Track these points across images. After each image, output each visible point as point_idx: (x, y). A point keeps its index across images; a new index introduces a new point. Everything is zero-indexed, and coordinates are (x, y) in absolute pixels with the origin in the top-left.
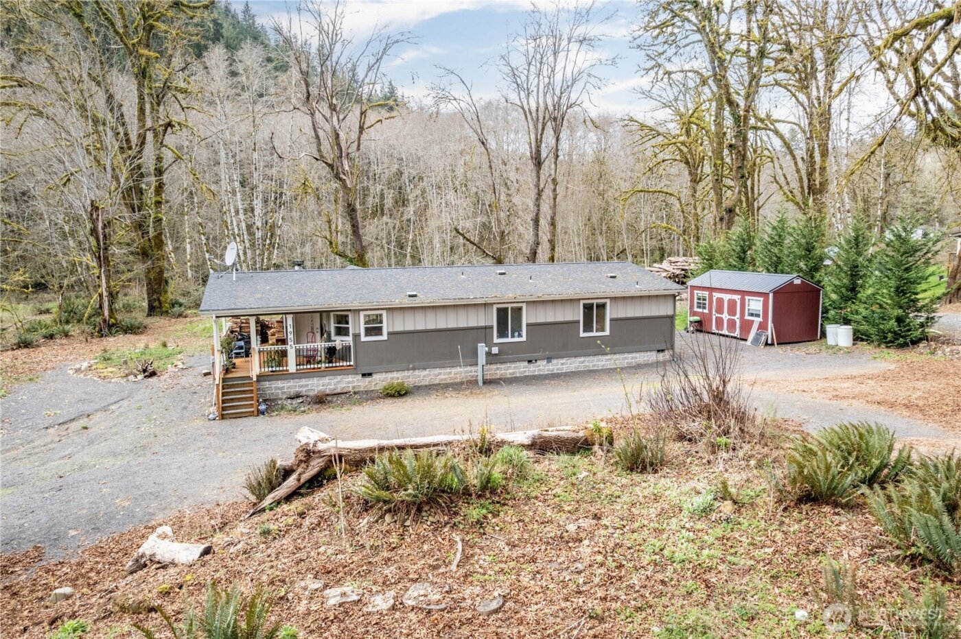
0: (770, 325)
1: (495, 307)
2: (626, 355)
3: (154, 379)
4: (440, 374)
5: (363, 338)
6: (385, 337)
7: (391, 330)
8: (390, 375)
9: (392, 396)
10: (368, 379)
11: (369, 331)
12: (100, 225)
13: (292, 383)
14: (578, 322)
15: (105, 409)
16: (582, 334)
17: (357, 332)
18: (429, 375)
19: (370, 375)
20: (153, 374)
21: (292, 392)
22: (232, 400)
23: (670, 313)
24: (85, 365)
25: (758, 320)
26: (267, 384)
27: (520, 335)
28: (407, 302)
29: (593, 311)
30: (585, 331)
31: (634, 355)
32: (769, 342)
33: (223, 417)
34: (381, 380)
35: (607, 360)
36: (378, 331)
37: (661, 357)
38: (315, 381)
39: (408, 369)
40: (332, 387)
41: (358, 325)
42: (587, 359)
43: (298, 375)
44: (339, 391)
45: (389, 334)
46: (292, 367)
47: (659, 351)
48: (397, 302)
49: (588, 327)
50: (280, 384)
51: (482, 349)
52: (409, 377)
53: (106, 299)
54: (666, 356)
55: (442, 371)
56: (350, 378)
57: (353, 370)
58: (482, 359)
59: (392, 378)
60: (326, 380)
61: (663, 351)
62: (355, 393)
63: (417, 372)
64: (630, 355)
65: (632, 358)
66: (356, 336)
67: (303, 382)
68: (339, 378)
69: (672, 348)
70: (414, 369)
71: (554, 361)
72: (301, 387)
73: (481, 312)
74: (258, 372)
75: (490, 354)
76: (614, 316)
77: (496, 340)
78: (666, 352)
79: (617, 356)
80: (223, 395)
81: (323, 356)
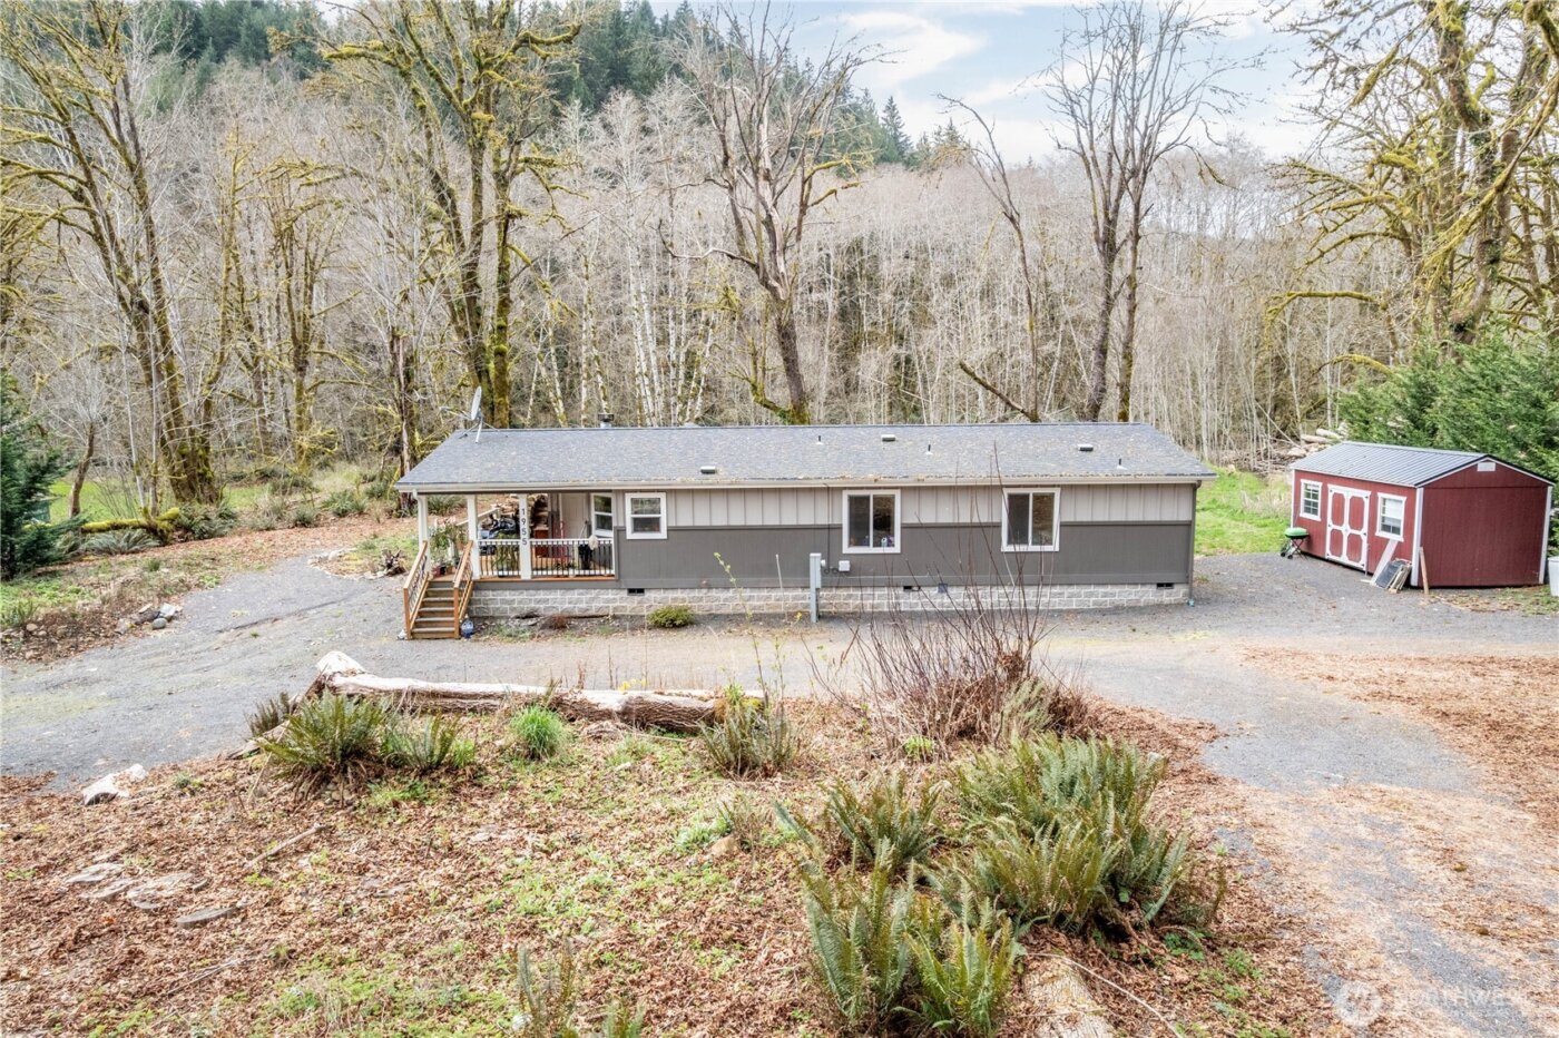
0: (1417, 549)
1: (846, 495)
2: (1092, 589)
3: (397, 578)
4: (750, 598)
5: (630, 535)
6: (663, 535)
7: (673, 524)
8: (671, 595)
9: (663, 626)
10: (637, 598)
11: (641, 525)
12: (401, 362)
13: (525, 595)
14: (998, 525)
15: (300, 614)
17: (621, 524)
18: (733, 598)
19: (641, 591)
20: (399, 571)
21: (526, 608)
22: (433, 613)
23: (1183, 515)
24: (333, 553)
25: (1395, 539)
26: (490, 594)
27: (890, 544)
28: (695, 481)
29: (1028, 511)
30: (1011, 542)
31: (1109, 589)
32: (1414, 582)
33: (413, 636)
34: (657, 600)
35: (1054, 594)
36: (652, 524)
37: (1166, 596)
38: (558, 595)
39: (700, 588)
40: (584, 606)
41: (624, 514)
42: (1015, 590)
43: (534, 584)
44: (593, 612)
45: (670, 530)
46: (525, 572)
47: (1160, 585)
48: (678, 482)
49: (1017, 534)
50: (508, 595)
51: (817, 561)
52: (701, 599)
54: (1179, 592)
55: (755, 593)
56: (610, 594)
57: (616, 582)
58: (816, 578)
59: (675, 599)
60: (575, 595)
61: (1169, 585)
62: (615, 617)
63: (714, 593)
64: (1101, 590)
65: (1105, 595)
66: (620, 531)
67: (542, 595)
68: (594, 593)
69: (1187, 581)
70: (709, 587)
71: (953, 591)
72: (539, 602)
73: (822, 501)
74: (477, 576)
75: (836, 571)
76: (1069, 518)
77: (846, 549)
78: (1176, 587)
79: (1074, 589)
80: (424, 604)
81: (576, 558)
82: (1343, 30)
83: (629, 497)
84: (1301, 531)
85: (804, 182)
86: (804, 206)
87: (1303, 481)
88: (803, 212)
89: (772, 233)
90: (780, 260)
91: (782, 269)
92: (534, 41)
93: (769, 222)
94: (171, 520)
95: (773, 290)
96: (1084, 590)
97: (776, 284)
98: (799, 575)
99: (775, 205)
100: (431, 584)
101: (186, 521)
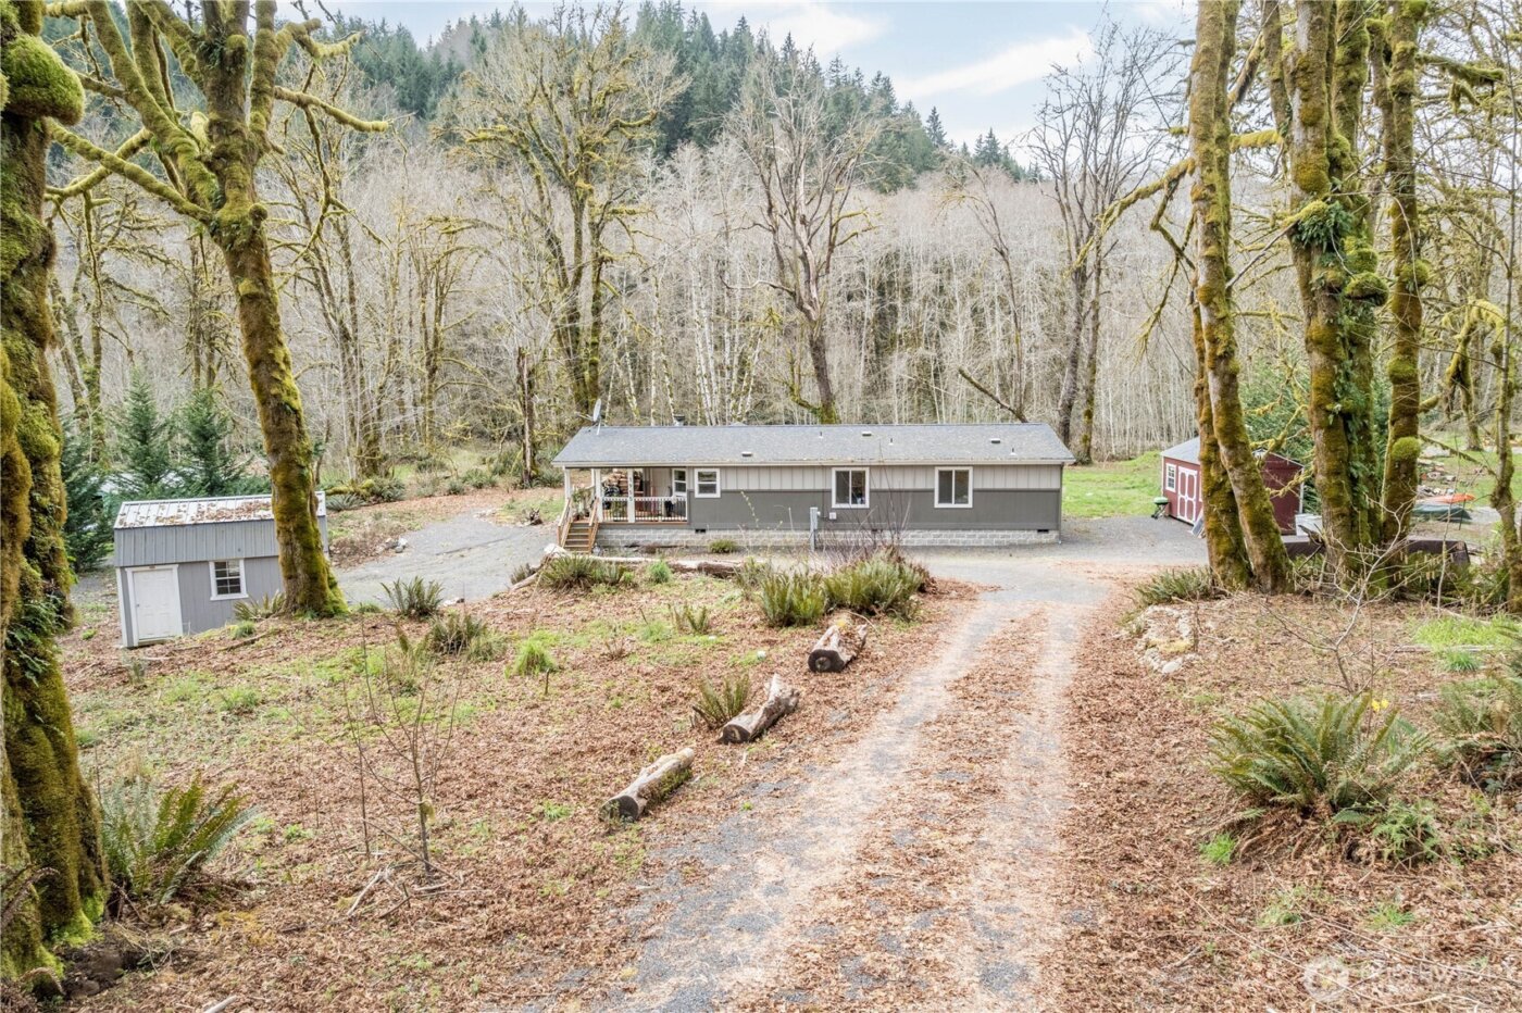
1: (834, 471)
2: (994, 532)
3: (539, 526)
4: (773, 536)
5: (697, 495)
6: (718, 495)
7: (724, 488)
8: (722, 533)
9: (717, 552)
10: (701, 535)
11: (703, 489)
12: (525, 373)
13: (630, 533)
14: (932, 491)
15: (484, 545)
16: (937, 505)
17: (691, 489)
18: (762, 536)
19: (703, 531)
20: (539, 522)
21: (631, 541)
22: (575, 543)
23: (1055, 485)
24: (489, 511)
26: (609, 532)
27: (862, 502)
28: (738, 460)
29: (953, 481)
30: (941, 501)
31: (1006, 533)
34: (714, 536)
35: (969, 536)
36: (712, 489)
37: (1044, 538)
38: (651, 532)
39: (741, 529)
40: (667, 539)
41: (693, 482)
42: (944, 533)
43: (637, 525)
44: (673, 544)
45: (722, 492)
46: (631, 516)
47: (1039, 531)
48: (727, 461)
49: (945, 497)
50: (620, 533)
51: (815, 512)
52: (740, 536)
53: (528, 449)
54: (1053, 535)
55: (776, 533)
56: (684, 533)
57: (688, 525)
58: (814, 524)
59: (725, 536)
60: (661, 533)
61: (1046, 531)
62: (687, 547)
63: (750, 533)
64: (1000, 533)
65: (1004, 537)
66: (691, 493)
67: (641, 533)
68: (674, 532)
69: (1057, 528)
71: (903, 533)
72: (639, 537)
73: (819, 474)
74: (601, 520)
75: (827, 520)
76: (979, 486)
77: (834, 505)
78: (1051, 533)
79: (983, 533)
80: (568, 537)
81: (663, 510)
82: (1253, 111)
83: (697, 471)
84: (1164, 499)
85: (832, 227)
86: (832, 245)
87: (1168, 465)
88: (831, 251)
89: (807, 266)
90: (813, 288)
91: (815, 295)
92: (622, 126)
93: (804, 257)
94: (368, 488)
95: (807, 313)
96: (989, 533)
97: (809, 308)
98: (802, 521)
99: (809, 244)
100: (572, 525)
101: (378, 489)
